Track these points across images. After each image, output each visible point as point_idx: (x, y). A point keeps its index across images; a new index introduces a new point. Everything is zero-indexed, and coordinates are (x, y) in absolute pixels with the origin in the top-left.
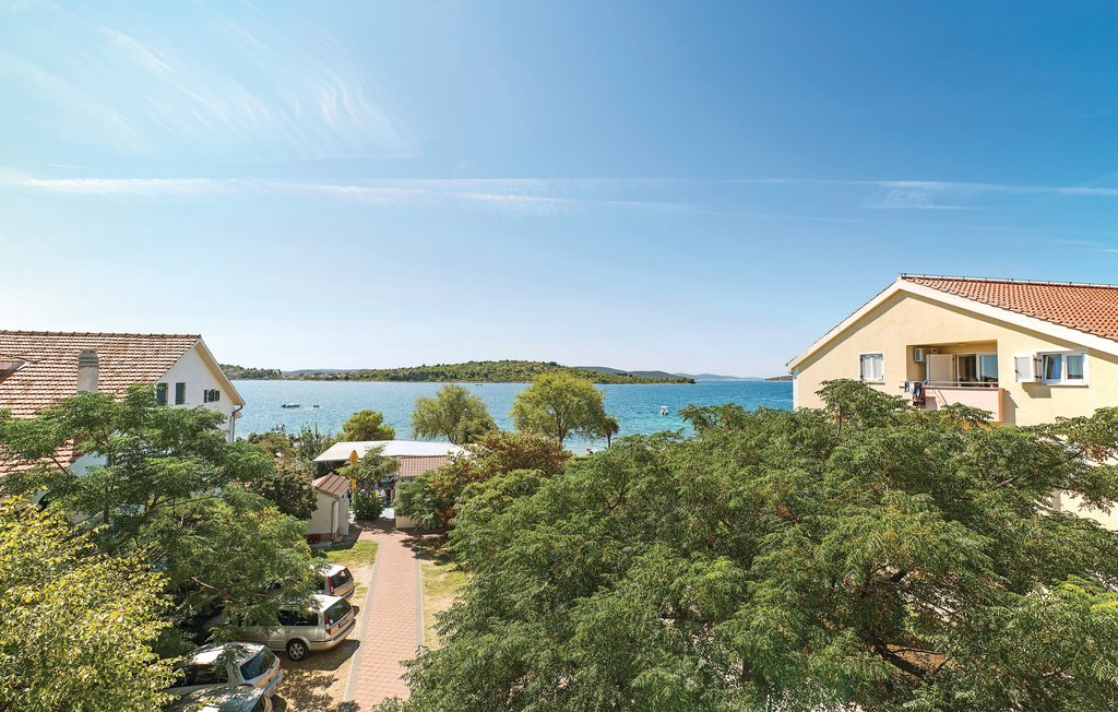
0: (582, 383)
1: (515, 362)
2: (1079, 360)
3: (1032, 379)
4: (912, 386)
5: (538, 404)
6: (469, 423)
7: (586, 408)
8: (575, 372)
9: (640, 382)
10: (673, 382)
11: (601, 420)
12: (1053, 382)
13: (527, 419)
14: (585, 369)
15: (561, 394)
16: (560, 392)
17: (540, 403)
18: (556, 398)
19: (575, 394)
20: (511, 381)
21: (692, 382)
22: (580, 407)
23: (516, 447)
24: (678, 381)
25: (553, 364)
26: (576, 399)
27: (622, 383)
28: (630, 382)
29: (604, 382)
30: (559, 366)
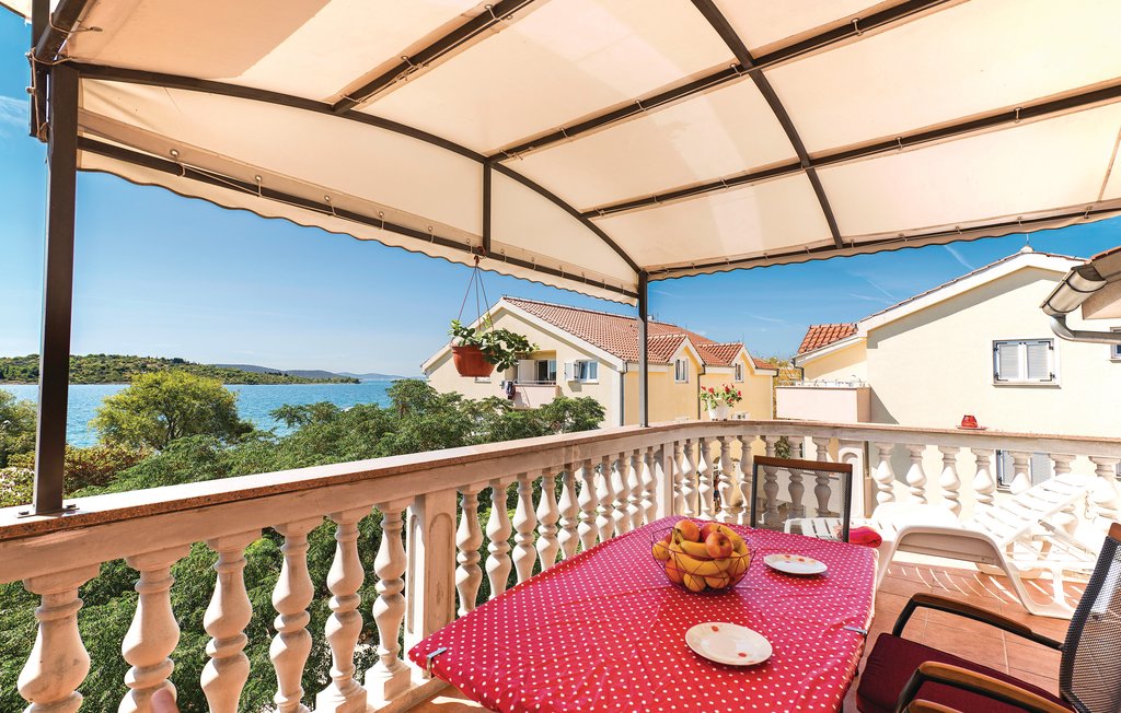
0: (207, 384)
1: (115, 357)
2: (594, 366)
3: (573, 379)
4: (506, 384)
5: (139, 409)
6: (11, 440)
7: (212, 413)
8: (211, 371)
9: (297, 382)
10: (335, 382)
11: (232, 426)
12: (583, 381)
13: (121, 429)
14: (225, 368)
15: (175, 398)
16: (173, 395)
17: (142, 408)
18: (169, 403)
19: (195, 396)
20: (108, 382)
21: (357, 382)
22: (202, 412)
23: (84, 464)
24: (342, 381)
25: (178, 361)
26: (197, 403)
27: (274, 383)
28: (285, 383)
29: (251, 382)
30: (188, 364)
